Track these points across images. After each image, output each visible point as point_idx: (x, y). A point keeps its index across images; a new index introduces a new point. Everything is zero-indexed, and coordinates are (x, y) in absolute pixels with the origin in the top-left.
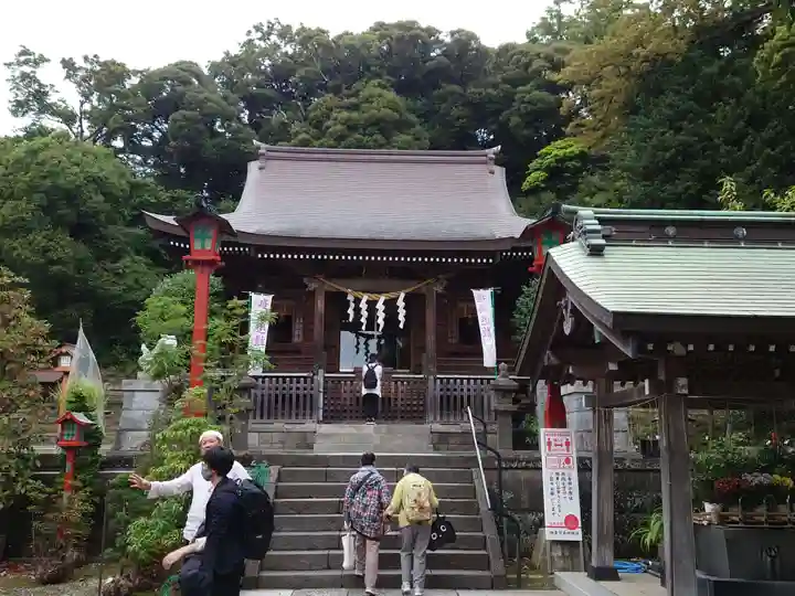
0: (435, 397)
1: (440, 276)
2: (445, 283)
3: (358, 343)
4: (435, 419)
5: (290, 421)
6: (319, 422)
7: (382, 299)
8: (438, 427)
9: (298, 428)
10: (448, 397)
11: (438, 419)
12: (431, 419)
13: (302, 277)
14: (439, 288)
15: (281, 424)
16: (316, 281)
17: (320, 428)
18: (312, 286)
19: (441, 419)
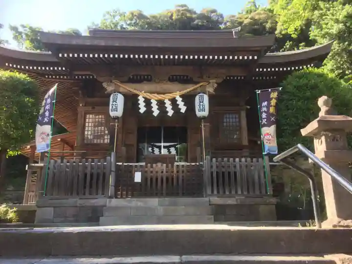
0: (212, 173)
1: (211, 81)
2: (216, 85)
4: (212, 192)
5: (84, 197)
6: (111, 197)
8: (216, 200)
9: (92, 202)
10: (223, 173)
11: (215, 192)
12: (209, 192)
13: (102, 83)
14: (211, 90)
15: (75, 200)
16: (113, 85)
17: (110, 202)
18: (110, 88)
19: (218, 192)
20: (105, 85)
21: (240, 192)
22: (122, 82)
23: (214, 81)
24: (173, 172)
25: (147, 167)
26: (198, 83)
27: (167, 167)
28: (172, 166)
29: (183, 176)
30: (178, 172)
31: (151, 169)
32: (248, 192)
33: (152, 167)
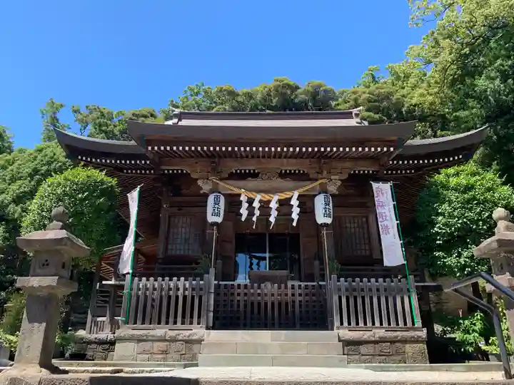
1: (332, 177)
2: (339, 183)
3: (251, 264)
4: (342, 324)
5: (175, 327)
6: (208, 328)
7: (276, 198)
8: (347, 334)
9: (185, 334)
10: (355, 298)
11: (346, 324)
12: (337, 324)
13: (197, 179)
14: (333, 189)
15: (164, 331)
16: (210, 182)
17: (209, 335)
18: (206, 187)
19: (349, 324)
20: (200, 183)
21: (377, 324)
22: (221, 179)
23: (337, 177)
24: (286, 295)
25: (252, 288)
26: (317, 180)
27: (279, 288)
28: (286, 287)
29: (300, 301)
30: (293, 295)
31: (259, 291)
32: (389, 324)
33: (259, 288)
